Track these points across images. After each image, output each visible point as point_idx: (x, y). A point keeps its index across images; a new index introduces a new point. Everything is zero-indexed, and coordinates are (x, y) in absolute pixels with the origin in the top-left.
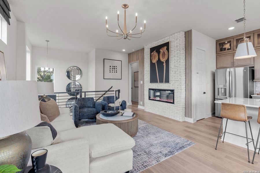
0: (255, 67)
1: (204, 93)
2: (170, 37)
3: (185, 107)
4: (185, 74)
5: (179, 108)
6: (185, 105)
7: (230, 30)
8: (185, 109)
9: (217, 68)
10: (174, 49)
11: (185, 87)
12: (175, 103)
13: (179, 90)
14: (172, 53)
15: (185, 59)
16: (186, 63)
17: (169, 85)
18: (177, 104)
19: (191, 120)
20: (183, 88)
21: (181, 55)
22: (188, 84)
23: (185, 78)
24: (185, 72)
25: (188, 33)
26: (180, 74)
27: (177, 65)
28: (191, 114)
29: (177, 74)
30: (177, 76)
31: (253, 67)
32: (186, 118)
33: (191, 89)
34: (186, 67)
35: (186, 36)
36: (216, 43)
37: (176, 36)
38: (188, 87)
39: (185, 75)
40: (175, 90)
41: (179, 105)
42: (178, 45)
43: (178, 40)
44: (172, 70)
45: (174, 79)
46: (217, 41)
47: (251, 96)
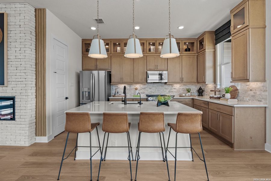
0: (112, 72)
1: (67, 98)
2: (6, 6)
3: (36, 122)
4: (35, 72)
5: (24, 126)
6: (36, 118)
7: (93, 30)
8: (36, 124)
9: (83, 70)
10: (14, 29)
11: (35, 91)
12: (16, 119)
13: (24, 97)
14: (10, 35)
15: (36, 49)
16: (37, 56)
17: (4, 88)
18: (21, 120)
19: (44, 140)
20: (30, 94)
21: (26, 41)
22: (40, 86)
23: (35, 78)
24: (35, 70)
25: (40, 12)
26: (25, 71)
27: (20, 57)
28: (45, 131)
29: (19, 71)
30: (20, 74)
31: (110, 72)
32: (37, 138)
33: (44, 95)
34: (37, 62)
35: (37, 16)
36: (82, 41)
37: (18, 9)
38: (40, 92)
39: (36, 74)
40: (16, 97)
41: (24, 120)
42: (22, 24)
43: (22, 17)
44: (11, 63)
45: (14, 80)
46: (83, 40)
47: (109, 98)
